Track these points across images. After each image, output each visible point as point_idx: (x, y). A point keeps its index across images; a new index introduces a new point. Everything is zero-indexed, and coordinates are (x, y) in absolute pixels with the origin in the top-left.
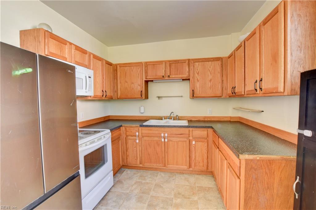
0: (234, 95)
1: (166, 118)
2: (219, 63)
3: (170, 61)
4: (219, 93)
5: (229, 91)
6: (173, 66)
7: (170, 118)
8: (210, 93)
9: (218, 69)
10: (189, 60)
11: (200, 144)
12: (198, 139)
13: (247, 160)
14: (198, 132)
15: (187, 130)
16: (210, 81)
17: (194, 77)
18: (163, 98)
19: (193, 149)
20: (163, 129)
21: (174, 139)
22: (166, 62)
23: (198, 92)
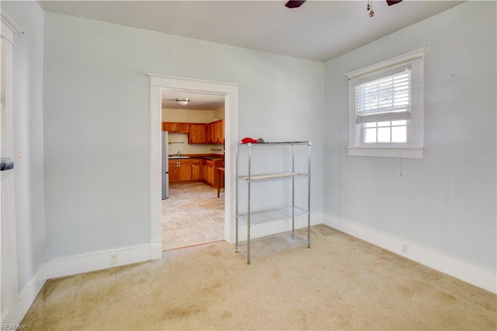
0: (211, 143)
1: (174, 155)
2: (204, 126)
3: (179, 123)
4: (204, 141)
5: (209, 141)
6: (181, 126)
7: (177, 155)
8: (199, 141)
9: (204, 129)
10: (189, 123)
11: (196, 166)
12: (195, 164)
13: (215, 161)
14: (195, 161)
15: (190, 160)
16: (200, 135)
17: (192, 133)
18: (172, 144)
19: (193, 169)
20: (177, 160)
21: (183, 165)
22: (177, 123)
23: (194, 140)
